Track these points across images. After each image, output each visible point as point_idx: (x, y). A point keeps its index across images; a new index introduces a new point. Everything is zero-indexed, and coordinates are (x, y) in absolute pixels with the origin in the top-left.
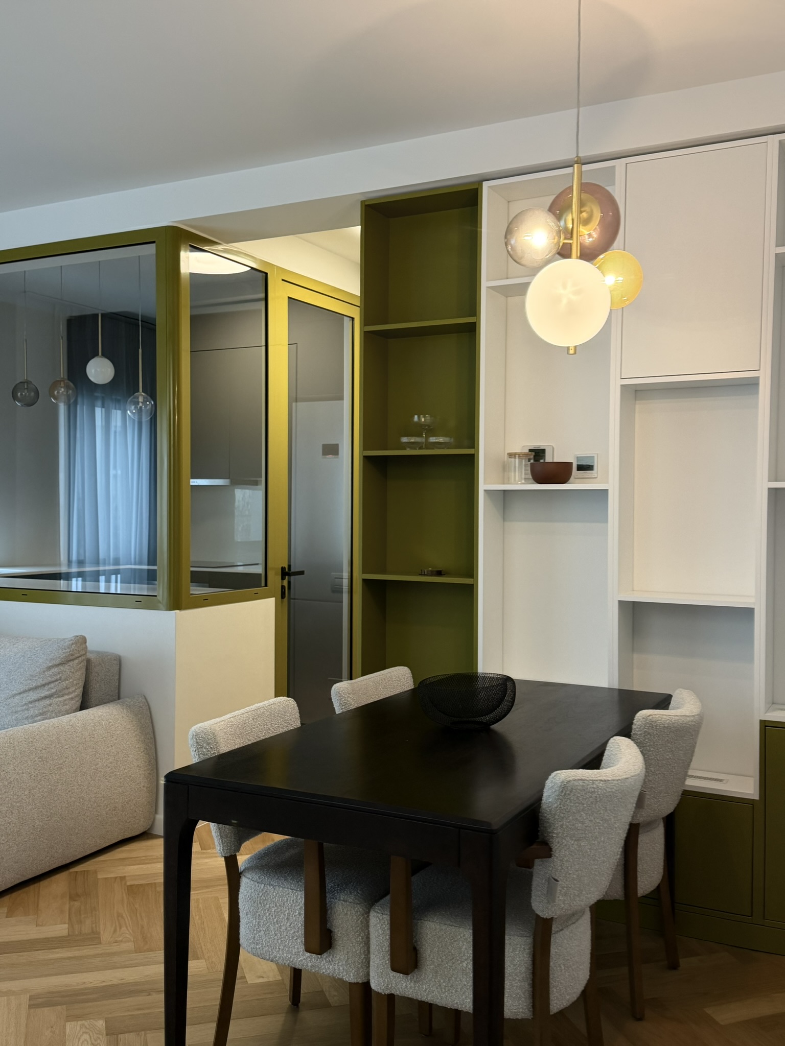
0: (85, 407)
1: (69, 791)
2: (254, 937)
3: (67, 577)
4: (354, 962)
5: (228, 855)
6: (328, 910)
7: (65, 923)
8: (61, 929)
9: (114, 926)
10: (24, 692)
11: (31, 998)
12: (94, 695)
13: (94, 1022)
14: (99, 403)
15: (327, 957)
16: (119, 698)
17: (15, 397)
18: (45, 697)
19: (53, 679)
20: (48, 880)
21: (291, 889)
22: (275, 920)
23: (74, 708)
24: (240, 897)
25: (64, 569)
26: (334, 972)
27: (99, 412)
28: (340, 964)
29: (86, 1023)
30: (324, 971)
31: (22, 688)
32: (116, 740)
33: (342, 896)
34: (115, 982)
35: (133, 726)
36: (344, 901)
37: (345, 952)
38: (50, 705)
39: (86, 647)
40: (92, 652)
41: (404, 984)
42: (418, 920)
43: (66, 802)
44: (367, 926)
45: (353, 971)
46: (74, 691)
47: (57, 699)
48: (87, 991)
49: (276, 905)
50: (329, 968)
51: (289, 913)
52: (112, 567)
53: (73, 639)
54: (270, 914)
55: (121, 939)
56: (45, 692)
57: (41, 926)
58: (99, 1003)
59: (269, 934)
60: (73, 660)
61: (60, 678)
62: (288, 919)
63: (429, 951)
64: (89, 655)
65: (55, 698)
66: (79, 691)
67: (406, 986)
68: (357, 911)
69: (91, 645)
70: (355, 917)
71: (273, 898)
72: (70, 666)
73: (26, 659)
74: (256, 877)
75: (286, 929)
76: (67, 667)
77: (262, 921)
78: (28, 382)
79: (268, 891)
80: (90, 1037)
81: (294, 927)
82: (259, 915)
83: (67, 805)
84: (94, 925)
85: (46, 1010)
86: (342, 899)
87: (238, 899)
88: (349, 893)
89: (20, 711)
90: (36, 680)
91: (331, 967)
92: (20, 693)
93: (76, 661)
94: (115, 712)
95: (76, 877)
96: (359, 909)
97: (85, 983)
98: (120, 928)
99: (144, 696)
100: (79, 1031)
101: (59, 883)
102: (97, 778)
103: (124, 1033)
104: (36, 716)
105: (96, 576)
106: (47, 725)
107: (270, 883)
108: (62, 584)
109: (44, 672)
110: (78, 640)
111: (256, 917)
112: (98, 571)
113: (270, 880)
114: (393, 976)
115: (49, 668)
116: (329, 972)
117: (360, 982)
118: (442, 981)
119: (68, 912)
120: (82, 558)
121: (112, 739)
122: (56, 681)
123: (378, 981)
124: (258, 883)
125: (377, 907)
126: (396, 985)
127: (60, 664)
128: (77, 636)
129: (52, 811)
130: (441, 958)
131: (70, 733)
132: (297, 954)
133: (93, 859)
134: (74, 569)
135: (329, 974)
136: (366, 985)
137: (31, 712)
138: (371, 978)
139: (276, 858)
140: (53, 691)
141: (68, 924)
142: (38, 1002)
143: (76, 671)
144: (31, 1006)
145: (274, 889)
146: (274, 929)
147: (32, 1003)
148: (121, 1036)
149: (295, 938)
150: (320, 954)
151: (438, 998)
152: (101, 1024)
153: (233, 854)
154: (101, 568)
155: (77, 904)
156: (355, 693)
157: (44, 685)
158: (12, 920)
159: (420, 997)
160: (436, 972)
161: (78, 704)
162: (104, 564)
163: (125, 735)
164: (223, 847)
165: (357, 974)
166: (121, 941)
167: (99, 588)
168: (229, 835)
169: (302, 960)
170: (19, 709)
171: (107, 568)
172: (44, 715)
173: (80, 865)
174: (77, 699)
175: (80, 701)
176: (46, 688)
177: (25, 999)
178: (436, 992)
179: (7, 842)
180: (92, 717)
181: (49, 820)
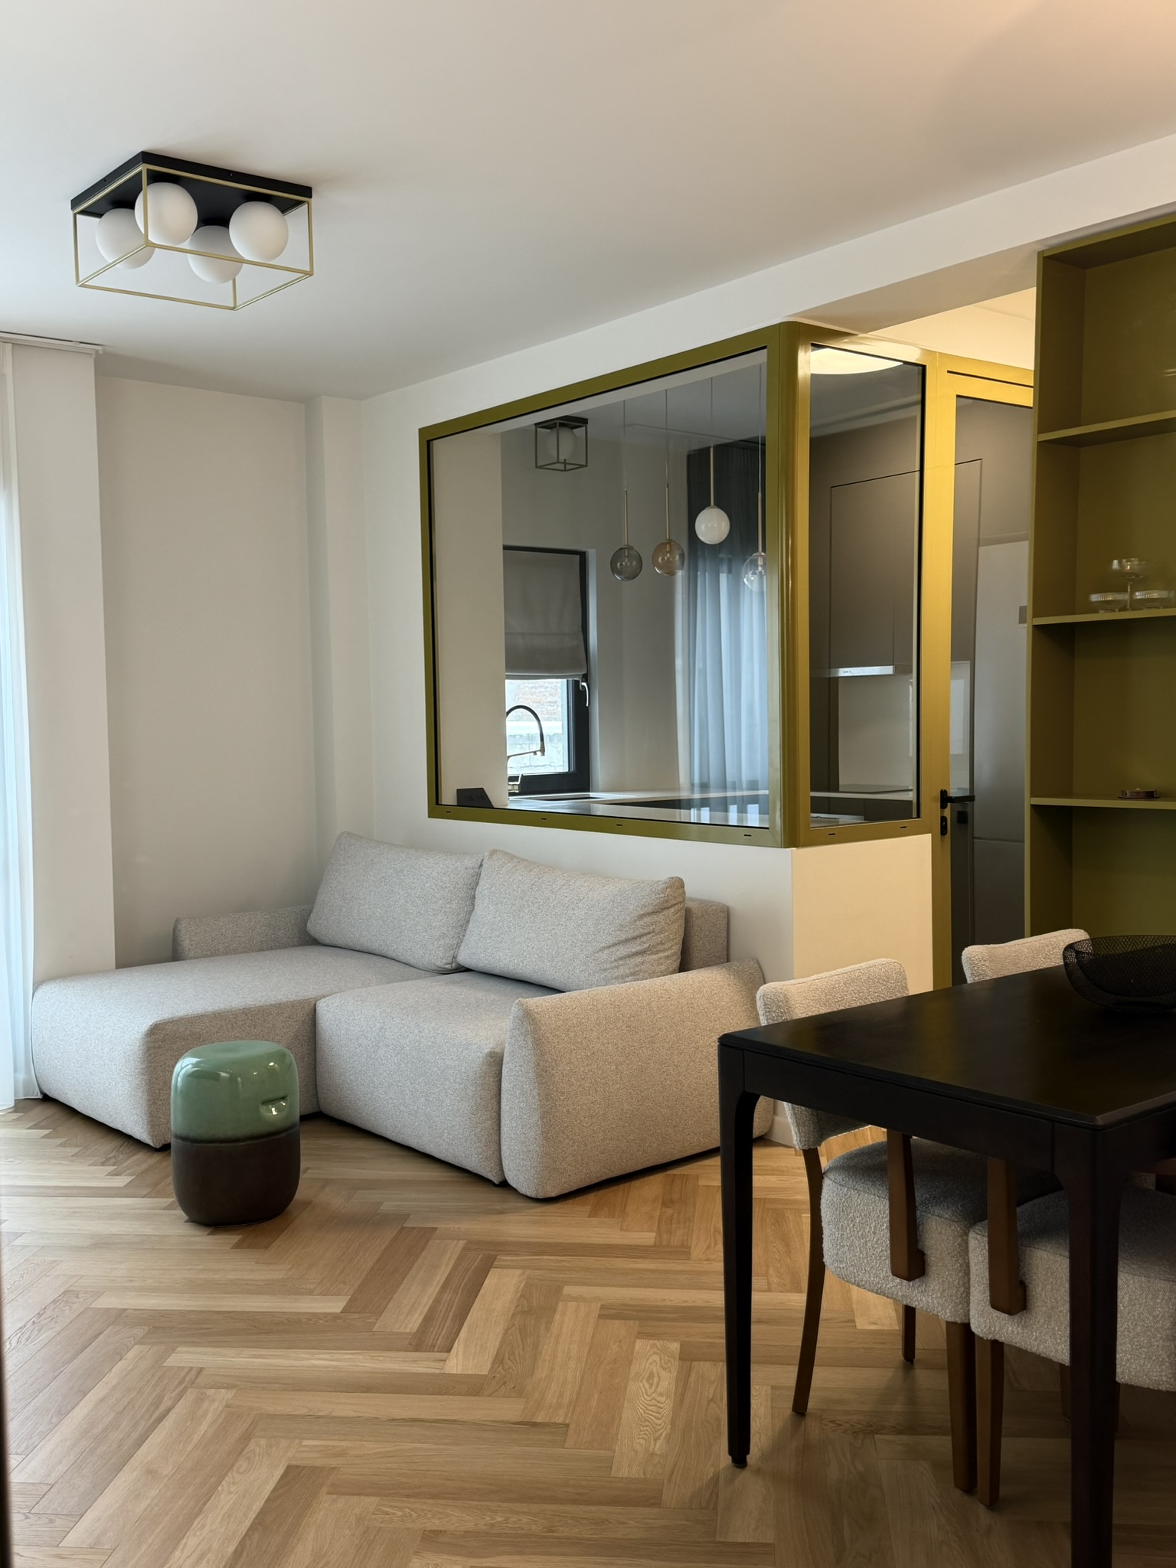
0: (707, 574)
1: (664, 1072)
2: (837, 1253)
3: (687, 804)
4: (951, 1296)
5: (806, 1148)
6: (919, 1226)
7: (652, 1231)
8: (647, 1238)
9: (708, 1242)
10: (614, 945)
11: (603, 1307)
12: (696, 955)
13: (668, 1343)
14: (725, 567)
15: (919, 1286)
16: (728, 960)
17: (614, 570)
18: (637, 954)
19: (646, 931)
20: (642, 1180)
21: (879, 1197)
22: (860, 1233)
23: (671, 969)
24: (822, 1203)
25: (684, 795)
26: (928, 1306)
27: (723, 578)
28: (934, 1296)
29: (659, 1343)
30: (917, 1303)
31: (611, 940)
32: (721, 1013)
33: (937, 1210)
34: (699, 1303)
35: (742, 998)
36: (939, 1216)
37: (940, 1281)
38: (643, 963)
39: (684, 893)
40: (692, 900)
41: (1010, 1329)
42: (1027, 1246)
43: (660, 1085)
44: (966, 1251)
45: (950, 1307)
46: (670, 948)
47: (651, 957)
48: (665, 1309)
49: (861, 1215)
50: (921, 1300)
51: (875, 1227)
52: (746, 793)
53: (668, 881)
54: (854, 1225)
55: (714, 1257)
56: (635, 947)
57: (626, 1231)
58: (677, 1324)
59: (853, 1250)
60: (668, 908)
61: (654, 931)
62: (874, 1233)
63: (1040, 1289)
64: (689, 904)
65: (649, 955)
66: (677, 948)
67: (1013, 1332)
68: (953, 1230)
69: (690, 890)
70: (951, 1238)
71: (857, 1206)
72: (664, 915)
73: (615, 905)
74: (839, 1178)
75: (873, 1246)
76: (661, 916)
77: (845, 1234)
78: (629, 548)
79: (852, 1196)
80: (661, 1359)
81: (882, 1244)
82: (842, 1226)
83: (661, 1089)
84: (685, 1238)
85: (617, 1323)
86: (936, 1213)
87: (820, 1205)
88: (946, 1207)
89: (609, 969)
90: (626, 931)
91: (924, 1299)
92: (609, 947)
93: (672, 910)
94: (719, 977)
95: (673, 1181)
96: (957, 1228)
97: (664, 1300)
98: (715, 1245)
99: (758, 961)
100: (650, 1350)
101: (653, 1186)
102: (697, 1060)
103: (700, 1360)
104: (627, 976)
105: (723, 805)
106: (636, 988)
107: (854, 1186)
108: (681, 815)
109: (635, 921)
110: (674, 883)
111: (838, 1228)
112: (725, 798)
113: (854, 1183)
114: (997, 1316)
115: (641, 917)
116: (922, 1305)
117: (959, 1322)
118: (1057, 1329)
119: (657, 1220)
120: (705, 780)
121: (716, 1012)
122: (649, 933)
123: (979, 1322)
124: (840, 1185)
125: (978, 1228)
126: (1001, 1329)
127: (653, 913)
128: (673, 878)
129: (643, 1094)
130: (1056, 1299)
131: (664, 999)
132: (886, 1278)
133: (696, 1162)
134: (697, 796)
135: (922, 1308)
136: (966, 1326)
137: (621, 971)
138: (971, 1317)
139: (869, 1160)
140: (646, 946)
141: (657, 1232)
142: (610, 1313)
143: (672, 923)
144: (600, 1316)
145: (859, 1195)
146: (859, 1245)
147: (605, 1312)
148: (696, 1363)
149: (883, 1258)
150: (909, 1279)
151: (1052, 1351)
152: (675, 1346)
153: (812, 1147)
154: (729, 794)
155: (669, 1211)
156: (994, 961)
157: (635, 938)
158: (595, 1221)
159: (1029, 1347)
160: (1050, 1317)
161: (676, 965)
162: (734, 789)
163: (732, 1008)
164: (800, 1137)
165: (955, 1311)
166: (714, 1260)
167: (727, 818)
168: (807, 1123)
169: (891, 1288)
170: (609, 966)
171: (738, 794)
172: (635, 975)
173: (681, 1167)
174: (674, 958)
175: (679, 961)
176: (638, 941)
177: (596, 1308)
178: (1049, 1343)
179: (591, 1125)
180: (691, 982)
181: (640, 1105)
